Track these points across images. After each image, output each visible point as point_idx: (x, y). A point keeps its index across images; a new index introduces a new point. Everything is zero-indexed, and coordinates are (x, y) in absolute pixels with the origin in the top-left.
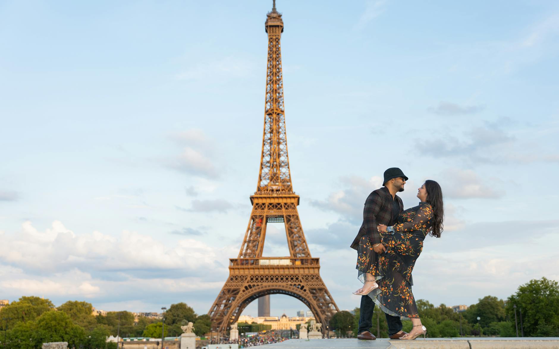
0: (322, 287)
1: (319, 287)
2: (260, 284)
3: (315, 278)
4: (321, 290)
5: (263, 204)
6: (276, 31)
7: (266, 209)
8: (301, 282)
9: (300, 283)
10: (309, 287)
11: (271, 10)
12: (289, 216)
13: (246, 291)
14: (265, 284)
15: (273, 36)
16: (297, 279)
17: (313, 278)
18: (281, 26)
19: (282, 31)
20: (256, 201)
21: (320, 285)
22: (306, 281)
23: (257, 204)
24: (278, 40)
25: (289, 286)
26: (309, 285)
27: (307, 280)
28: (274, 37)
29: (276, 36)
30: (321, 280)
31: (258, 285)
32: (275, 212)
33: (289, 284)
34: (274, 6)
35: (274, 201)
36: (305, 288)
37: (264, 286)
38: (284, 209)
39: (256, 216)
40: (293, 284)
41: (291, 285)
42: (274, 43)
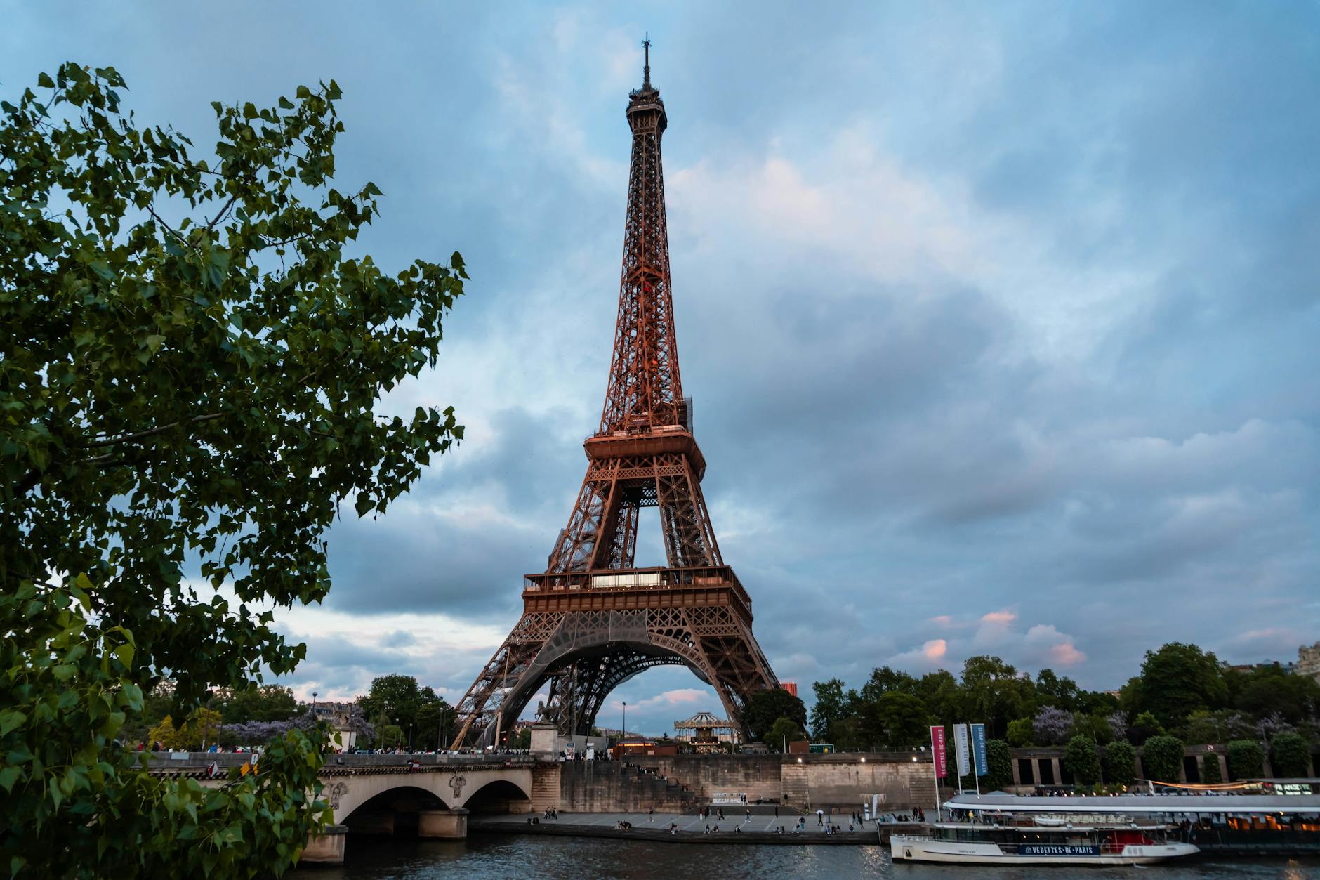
0: (737, 635)
1: (725, 634)
2: (588, 631)
5: (612, 458)
6: (647, 123)
7: (617, 468)
8: (684, 624)
9: (681, 627)
10: (702, 635)
11: (639, 87)
12: (668, 479)
15: (642, 131)
16: (676, 617)
17: (712, 615)
18: (658, 112)
20: (596, 453)
21: (728, 631)
22: (695, 621)
23: (598, 459)
25: (655, 634)
26: (701, 632)
27: (699, 619)
28: (644, 134)
29: (647, 130)
31: (583, 634)
32: (636, 473)
33: (656, 629)
34: (647, 78)
35: (636, 449)
36: (692, 638)
37: (597, 634)
38: (656, 466)
39: (596, 483)
40: (665, 629)
41: (660, 632)
42: (644, 144)
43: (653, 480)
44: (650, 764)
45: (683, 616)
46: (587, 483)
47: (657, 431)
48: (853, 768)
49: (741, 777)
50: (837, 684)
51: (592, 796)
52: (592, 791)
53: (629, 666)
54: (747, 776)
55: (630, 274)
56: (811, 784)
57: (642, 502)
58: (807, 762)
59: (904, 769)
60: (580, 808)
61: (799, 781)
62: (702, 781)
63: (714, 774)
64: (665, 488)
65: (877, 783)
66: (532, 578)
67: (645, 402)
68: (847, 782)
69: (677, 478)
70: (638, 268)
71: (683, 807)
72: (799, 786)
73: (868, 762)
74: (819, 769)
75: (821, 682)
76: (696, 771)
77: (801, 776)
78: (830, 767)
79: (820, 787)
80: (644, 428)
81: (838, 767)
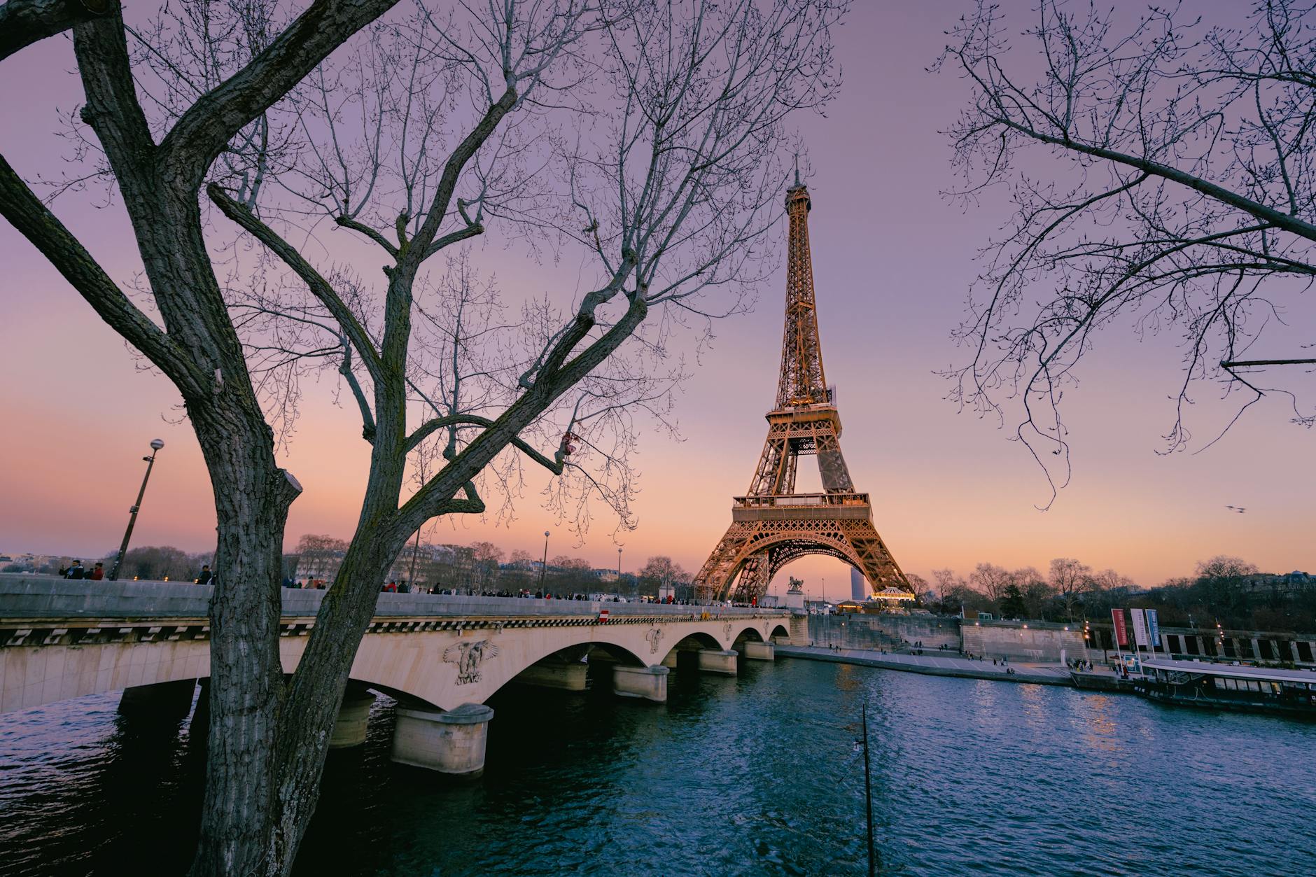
0: (875, 537)
1: (868, 536)
2: (776, 532)
3: (861, 524)
4: (871, 541)
5: (784, 424)
6: (800, 208)
7: (788, 431)
8: (839, 529)
9: (837, 531)
10: (852, 537)
12: (822, 437)
13: (756, 543)
14: (783, 533)
16: (833, 525)
17: (858, 524)
18: (807, 201)
19: (809, 207)
20: (773, 421)
21: (870, 534)
22: (846, 528)
23: (775, 425)
24: (803, 219)
25: (820, 535)
26: (849, 535)
30: (872, 527)
31: (773, 534)
32: (801, 433)
33: (820, 532)
34: (797, 178)
35: (801, 419)
36: (845, 538)
37: (781, 535)
38: (813, 429)
39: (773, 441)
40: (826, 533)
41: (823, 534)
42: (797, 222)
43: (812, 438)
44: (862, 619)
45: (837, 524)
46: (768, 441)
47: (813, 407)
48: (1017, 631)
49: (928, 631)
50: (948, 573)
51: (829, 638)
52: (829, 634)
53: (792, 554)
54: (932, 631)
55: (790, 307)
56: (986, 640)
57: (800, 452)
58: (982, 625)
59: (1056, 634)
60: (822, 644)
61: (977, 637)
62: (901, 633)
63: (908, 628)
64: (820, 443)
65: (1037, 642)
66: (738, 499)
67: (805, 389)
68: (1013, 640)
69: (828, 437)
70: (796, 303)
71: (893, 648)
72: (977, 641)
73: (1029, 628)
74: (992, 630)
75: (936, 570)
76: (896, 625)
77: (978, 633)
78: (1000, 629)
79: (993, 643)
80: (805, 405)
81: (1006, 630)
